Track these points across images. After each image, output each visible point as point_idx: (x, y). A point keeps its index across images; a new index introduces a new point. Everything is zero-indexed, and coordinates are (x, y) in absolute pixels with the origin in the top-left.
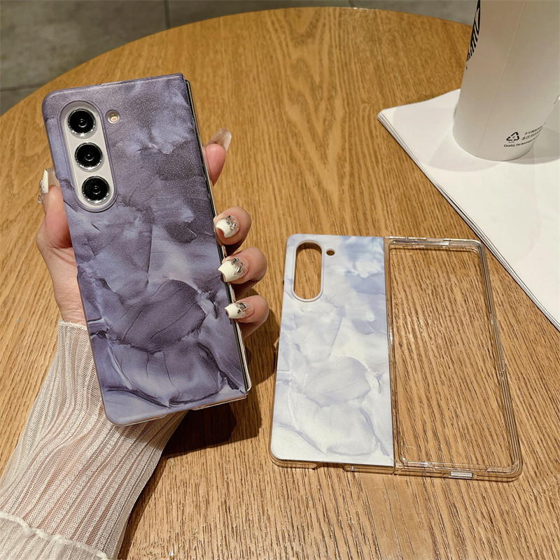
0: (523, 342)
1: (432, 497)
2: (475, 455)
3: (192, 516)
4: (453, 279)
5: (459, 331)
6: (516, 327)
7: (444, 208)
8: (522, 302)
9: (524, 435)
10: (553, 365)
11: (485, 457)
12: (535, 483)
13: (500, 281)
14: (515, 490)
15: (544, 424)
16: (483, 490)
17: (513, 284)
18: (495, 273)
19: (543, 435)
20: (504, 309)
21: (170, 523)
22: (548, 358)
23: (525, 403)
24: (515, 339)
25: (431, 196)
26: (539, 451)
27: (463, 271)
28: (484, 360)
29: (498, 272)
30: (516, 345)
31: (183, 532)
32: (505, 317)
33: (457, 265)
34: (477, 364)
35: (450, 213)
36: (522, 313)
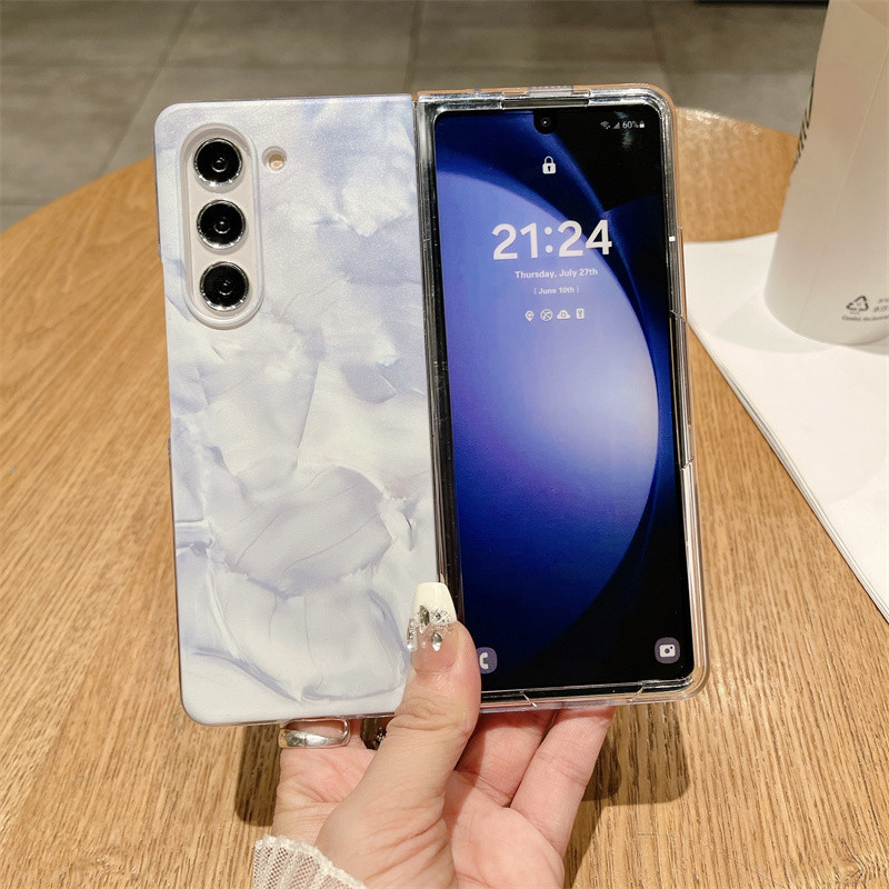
1: (603, 864)
2: (696, 803)
3: (187, 816)
4: (719, 513)
6: (813, 605)
7: (725, 403)
8: (832, 566)
9: (792, 787)
10: (867, 678)
11: (714, 812)
12: (796, 873)
13: (800, 528)
14: (756, 879)
15: (831, 775)
16: (698, 868)
17: (822, 536)
18: (793, 514)
19: (828, 794)
20: (798, 574)
21: (148, 819)
22: (861, 666)
23: (804, 732)
24: (808, 626)
25: (708, 382)
26: (814, 819)
27: (739, 503)
28: (745, 649)
29: (798, 513)
30: (808, 635)
31: (165, 839)
32: (795, 587)
33: (730, 491)
34: (731, 654)
35: (735, 411)
36: (828, 584)
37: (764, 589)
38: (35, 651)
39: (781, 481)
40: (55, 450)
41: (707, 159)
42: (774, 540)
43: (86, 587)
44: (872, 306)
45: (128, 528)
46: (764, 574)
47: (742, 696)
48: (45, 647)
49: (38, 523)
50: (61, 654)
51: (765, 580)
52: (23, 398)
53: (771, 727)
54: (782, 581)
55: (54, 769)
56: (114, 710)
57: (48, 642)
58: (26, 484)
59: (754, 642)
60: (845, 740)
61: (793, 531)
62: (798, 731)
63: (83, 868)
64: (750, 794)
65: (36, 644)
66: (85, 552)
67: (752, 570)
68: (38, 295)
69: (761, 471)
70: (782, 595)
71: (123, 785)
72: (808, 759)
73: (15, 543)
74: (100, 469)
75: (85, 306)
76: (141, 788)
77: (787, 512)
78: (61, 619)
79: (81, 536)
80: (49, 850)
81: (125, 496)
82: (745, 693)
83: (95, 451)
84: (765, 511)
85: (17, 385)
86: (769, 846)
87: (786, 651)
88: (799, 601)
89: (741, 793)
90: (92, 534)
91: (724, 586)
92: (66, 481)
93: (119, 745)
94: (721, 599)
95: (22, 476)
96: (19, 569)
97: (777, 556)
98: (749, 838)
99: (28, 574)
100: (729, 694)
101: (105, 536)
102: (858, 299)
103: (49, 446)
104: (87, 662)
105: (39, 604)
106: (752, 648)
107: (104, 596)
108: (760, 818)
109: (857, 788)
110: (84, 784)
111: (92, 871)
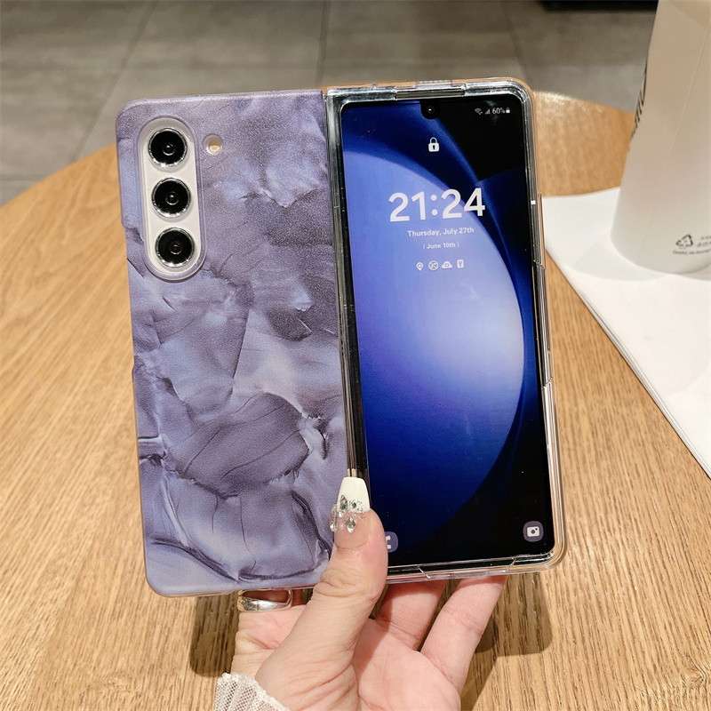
0: (664, 494)
1: (502, 676)
2: (572, 628)
3: (177, 646)
4: (582, 405)
5: (578, 468)
6: (657, 475)
7: (583, 320)
8: (671, 444)
9: (646, 614)
11: (586, 635)
12: (652, 680)
13: (646, 415)
14: (621, 686)
15: (676, 604)
16: (576, 678)
17: (663, 421)
18: (640, 404)
19: (674, 618)
20: (645, 451)
21: (148, 650)
22: (697, 520)
23: (654, 572)
24: (654, 491)
27: (597, 397)
28: (606, 509)
29: (643, 404)
30: (655, 497)
31: (161, 664)
32: (644, 462)
33: (589, 387)
34: (595, 513)
35: (591, 326)
36: (669, 458)
37: (619, 463)
38: (54, 522)
39: (629, 379)
40: (62, 367)
41: (562, 131)
42: (626, 425)
43: (91, 472)
44: (696, 242)
45: (121, 426)
46: (619, 451)
47: (605, 546)
48: (61, 519)
49: (50, 424)
50: (73, 525)
51: (620, 456)
52: (35, 327)
53: (629, 569)
54: (633, 456)
55: (72, 613)
56: (116, 566)
57: (63, 515)
58: (40, 394)
59: (613, 505)
60: (686, 577)
61: (640, 418)
62: (649, 571)
63: (98, 688)
64: (614, 620)
65: (53, 518)
66: (89, 445)
67: (609, 448)
68: (43, 248)
69: (613, 372)
70: (633, 467)
71: (126, 624)
72: (658, 593)
73: (34, 439)
74: (97, 381)
75: (80, 255)
76: (140, 626)
77: (635, 403)
78: (72, 497)
79: (84, 433)
80: (70, 675)
81: (118, 402)
82: (607, 543)
83: (93, 367)
84: (618, 402)
85: (29, 319)
86: (630, 659)
87: (638, 510)
88: (646, 471)
89: (607, 619)
90: (93, 431)
91: (588, 461)
92: (71, 391)
93: (121, 594)
94: (586, 471)
95: (38, 387)
96: (38, 459)
97: (628, 437)
98: (615, 654)
99: (45, 463)
100: (595, 544)
101: (103, 432)
102: (684, 238)
103: (58, 364)
104: (94, 530)
105: (54, 486)
106: (611, 508)
107: (105, 479)
108: (622, 638)
109: (697, 615)
110: (95, 624)
111: (105, 691)
